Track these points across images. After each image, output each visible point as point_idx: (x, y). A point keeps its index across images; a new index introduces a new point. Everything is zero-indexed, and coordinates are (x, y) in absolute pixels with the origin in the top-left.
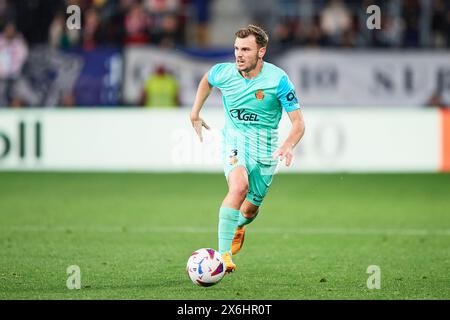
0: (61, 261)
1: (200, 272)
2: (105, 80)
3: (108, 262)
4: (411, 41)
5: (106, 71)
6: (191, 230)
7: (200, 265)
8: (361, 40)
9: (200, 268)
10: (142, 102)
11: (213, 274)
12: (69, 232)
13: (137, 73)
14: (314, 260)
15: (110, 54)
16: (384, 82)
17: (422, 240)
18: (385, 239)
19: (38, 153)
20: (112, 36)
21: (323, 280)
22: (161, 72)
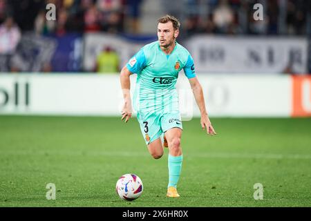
0: (42, 174)
1: (126, 190)
2: (71, 55)
3: (72, 175)
4: (272, 30)
5: (71, 49)
6: (126, 154)
7: (126, 185)
8: (240, 30)
9: (126, 187)
10: (96, 70)
11: (135, 193)
12: (47, 155)
13: (93, 51)
14: (208, 174)
15: (74, 38)
16: (255, 57)
17: (279, 161)
18: (254, 160)
19: (27, 102)
20: (76, 26)
21: (213, 188)
22: (108, 50)
